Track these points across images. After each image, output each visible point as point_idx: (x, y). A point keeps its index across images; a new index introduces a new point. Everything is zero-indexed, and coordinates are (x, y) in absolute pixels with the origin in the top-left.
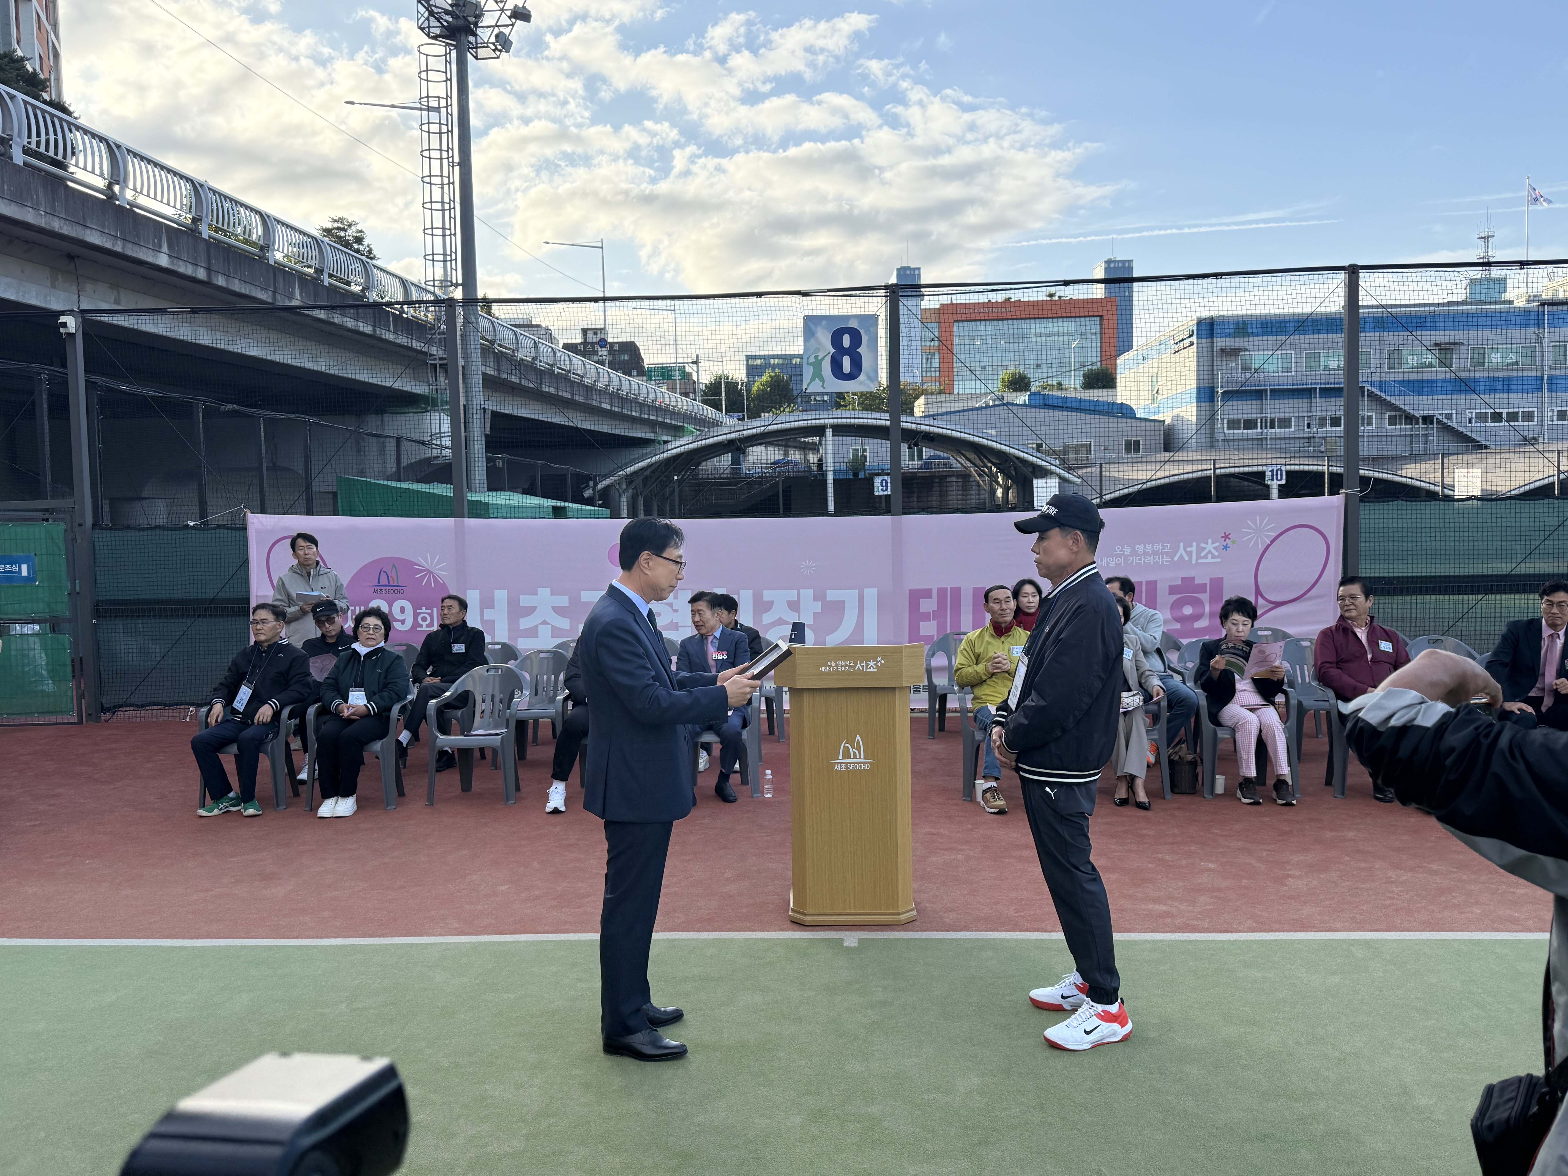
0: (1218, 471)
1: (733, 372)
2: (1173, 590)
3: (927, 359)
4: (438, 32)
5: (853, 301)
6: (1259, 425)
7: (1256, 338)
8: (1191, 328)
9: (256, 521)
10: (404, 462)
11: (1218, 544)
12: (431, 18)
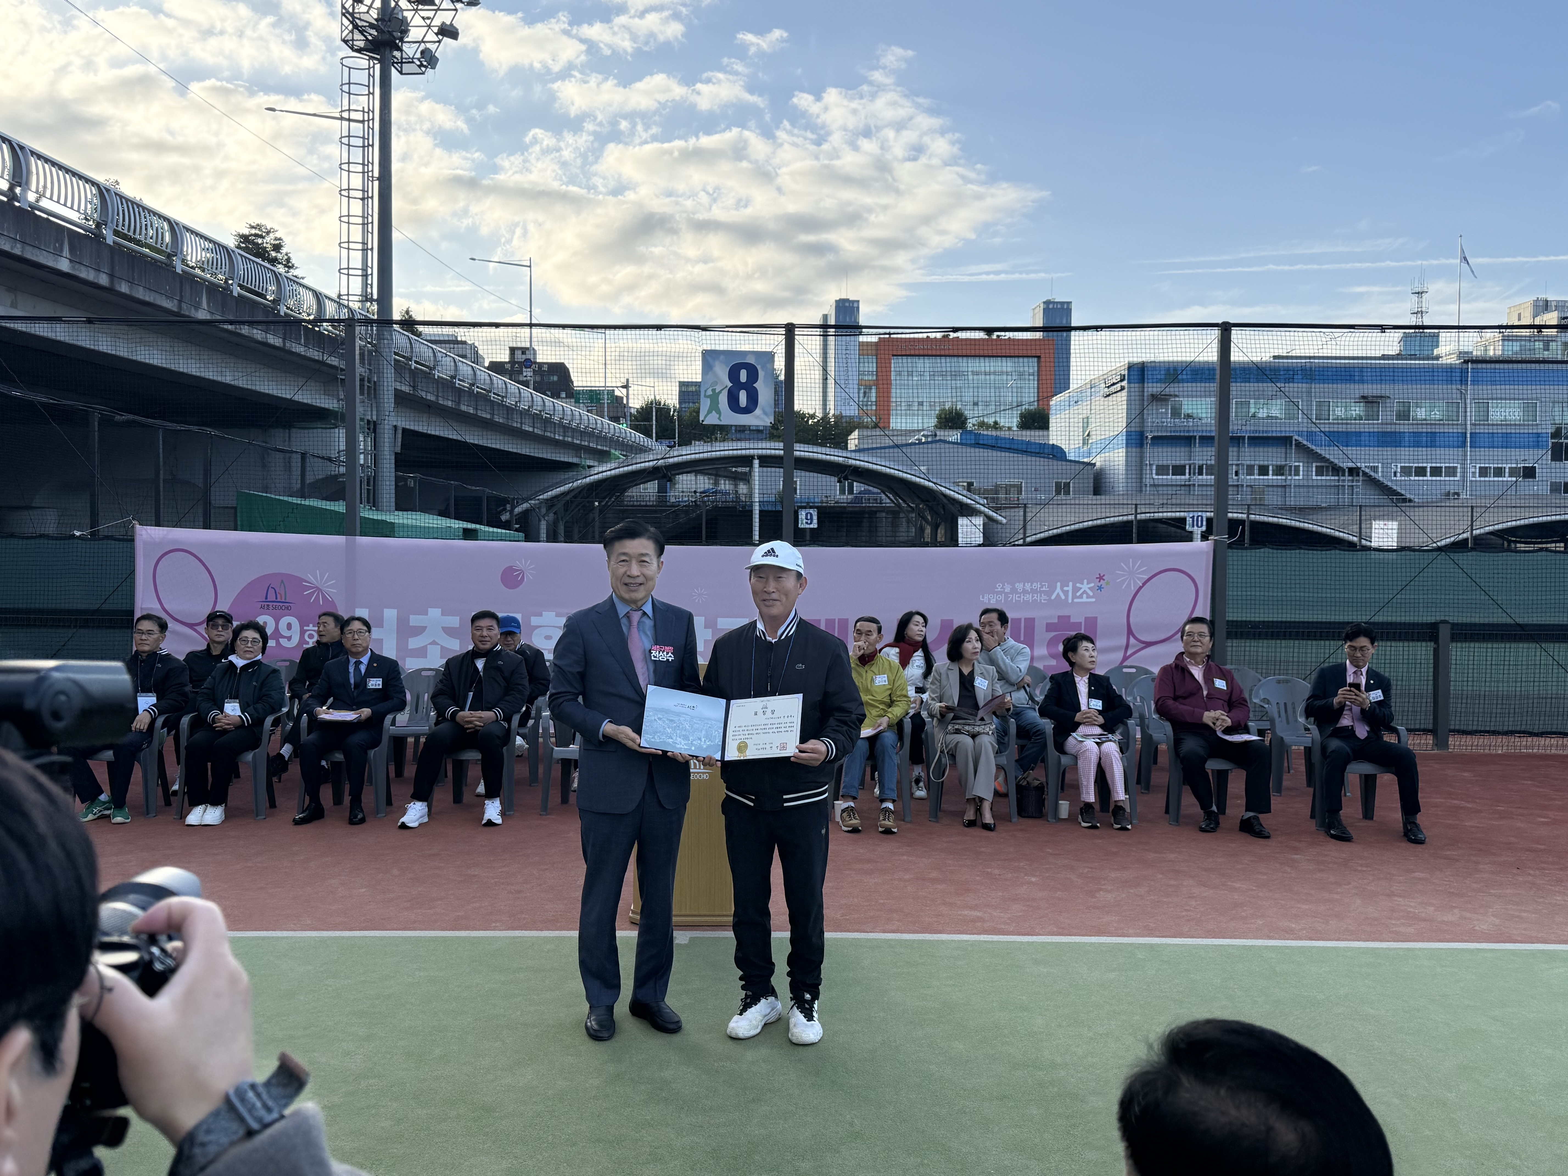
0: (1139, 517)
1: (666, 397)
2: (1050, 627)
3: (865, 393)
4: (362, 46)
5: (751, 338)
6: (1187, 471)
7: (1185, 385)
8: (1123, 373)
9: (144, 532)
10: (309, 479)
11: (1092, 585)
12: (356, 31)
